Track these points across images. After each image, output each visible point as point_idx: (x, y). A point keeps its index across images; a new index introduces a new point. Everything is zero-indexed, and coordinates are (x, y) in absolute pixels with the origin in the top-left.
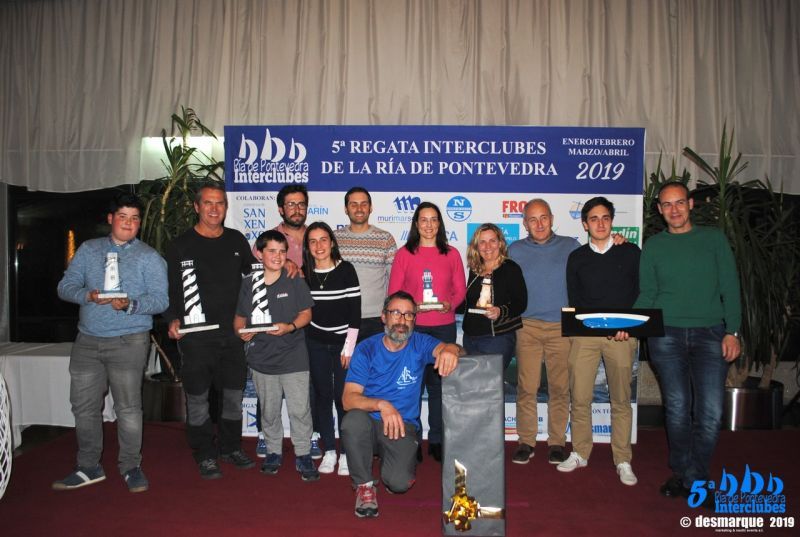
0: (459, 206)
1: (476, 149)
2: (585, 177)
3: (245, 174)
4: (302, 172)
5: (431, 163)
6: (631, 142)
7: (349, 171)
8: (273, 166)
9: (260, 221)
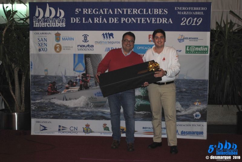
1: (137, 12)
3: (38, 23)
4: (62, 22)
5: (118, 18)
6: (205, 9)
7: (83, 22)
8: (50, 20)
9: (45, 43)
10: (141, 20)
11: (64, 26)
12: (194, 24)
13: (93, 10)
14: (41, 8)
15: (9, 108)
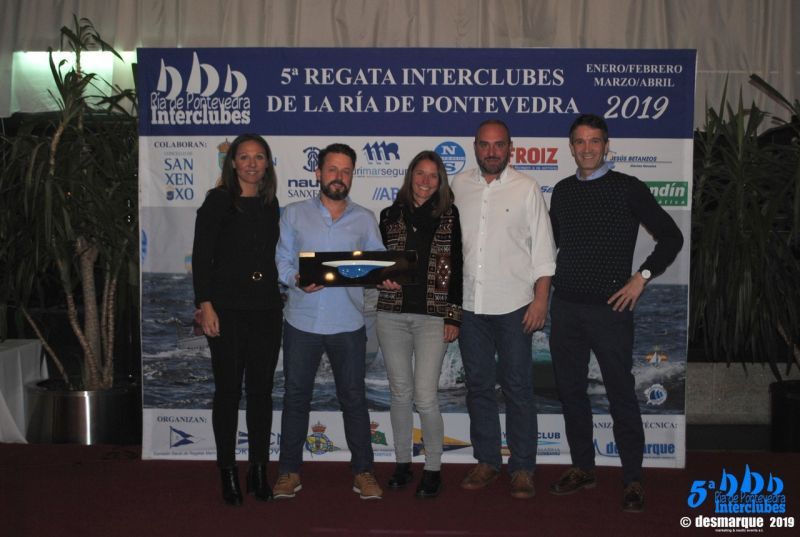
0: (449, 155)
1: (472, 78)
2: (616, 116)
3: (165, 113)
5: (412, 98)
6: (678, 69)
7: (304, 108)
8: (203, 102)
9: (186, 175)
10: (482, 105)
11: (247, 121)
12: (644, 116)
13: (335, 72)
14: (176, 67)
15: (66, 377)
